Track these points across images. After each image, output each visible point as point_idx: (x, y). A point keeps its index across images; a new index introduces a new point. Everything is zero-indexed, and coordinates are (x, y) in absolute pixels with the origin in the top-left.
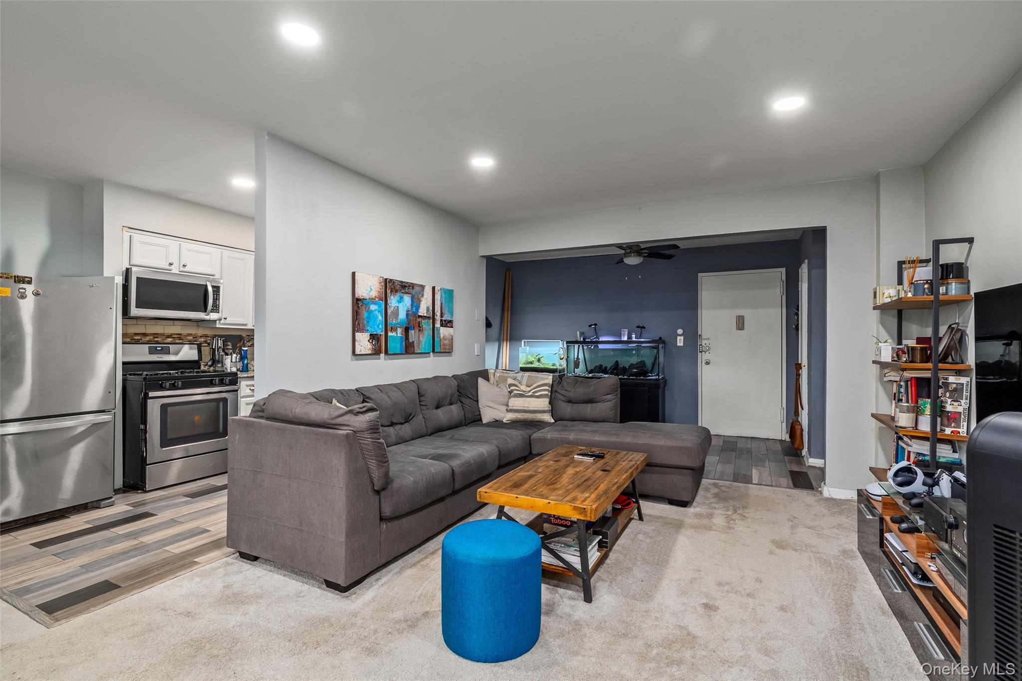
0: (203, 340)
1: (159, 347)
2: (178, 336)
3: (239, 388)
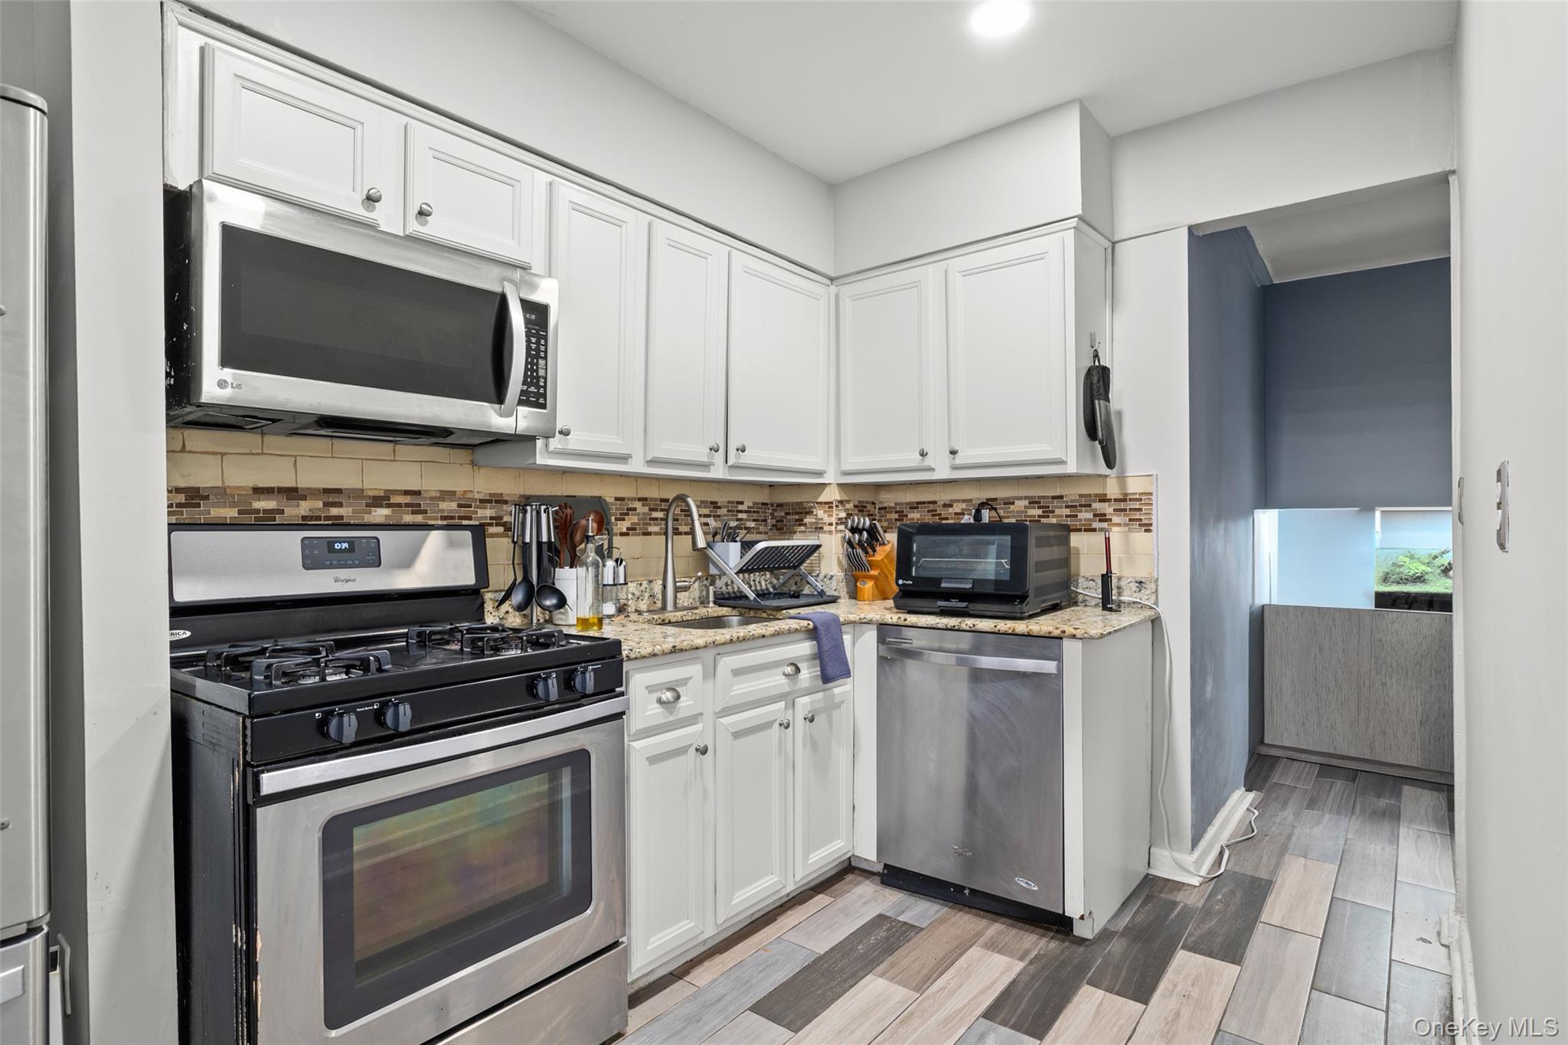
0: (488, 512)
1: (341, 540)
2: (408, 499)
3: (628, 703)
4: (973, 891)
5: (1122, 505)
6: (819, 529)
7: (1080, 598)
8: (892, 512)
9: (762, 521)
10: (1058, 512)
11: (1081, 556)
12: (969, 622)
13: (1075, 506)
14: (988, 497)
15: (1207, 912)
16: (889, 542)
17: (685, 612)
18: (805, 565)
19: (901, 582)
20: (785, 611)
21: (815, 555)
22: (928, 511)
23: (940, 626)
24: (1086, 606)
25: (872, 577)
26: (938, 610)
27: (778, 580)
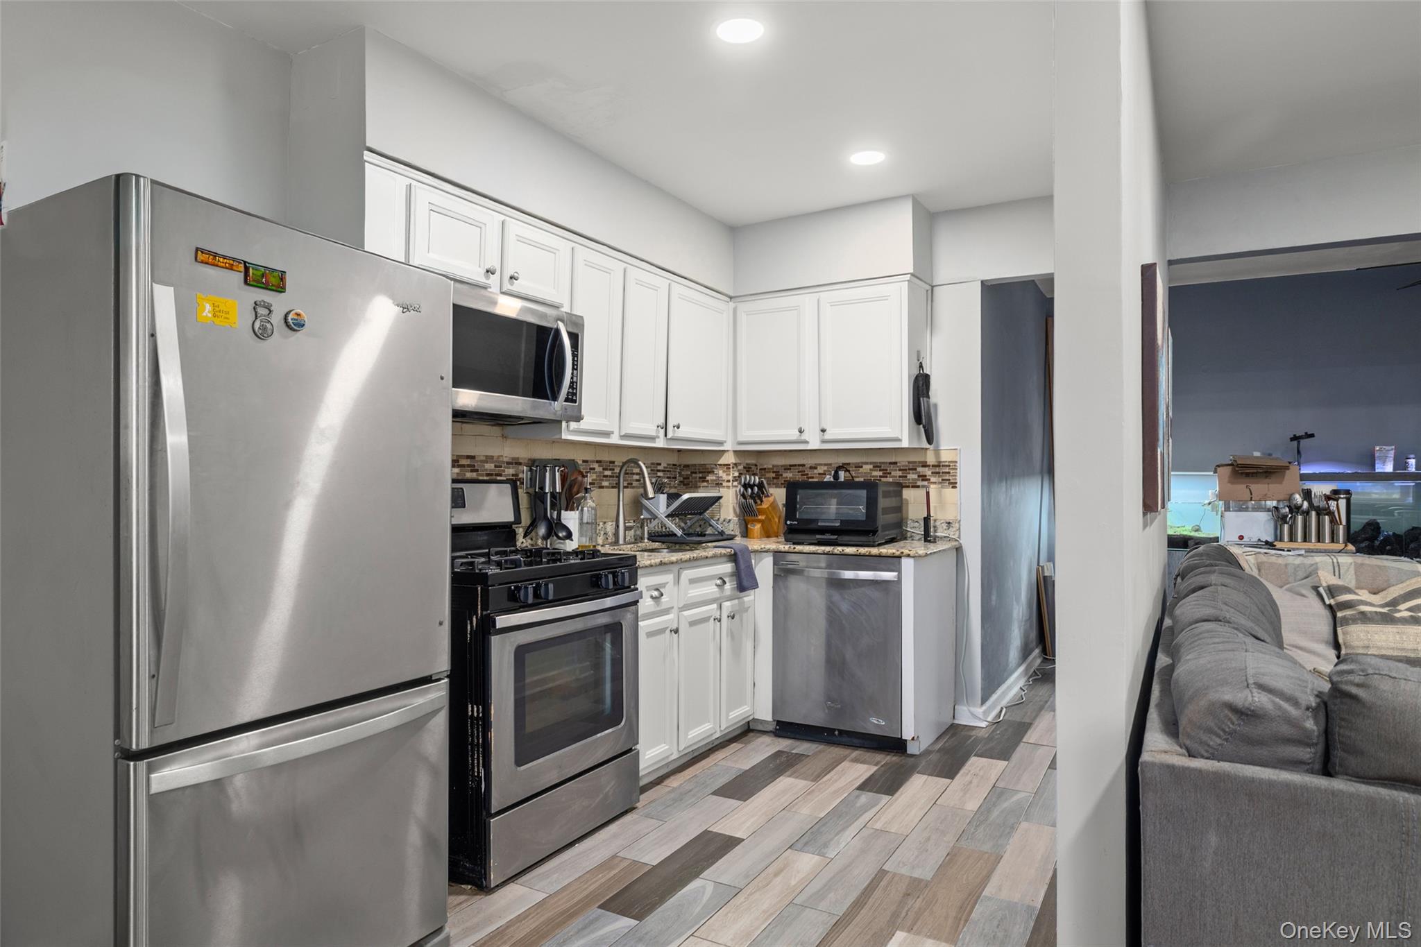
3: (639, 596)
4: (841, 732)
5: (937, 470)
6: (719, 484)
7: (909, 534)
8: (770, 472)
9: (673, 478)
10: (893, 473)
11: (910, 505)
12: (839, 549)
13: (906, 470)
14: (844, 462)
15: (990, 739)
16: (771, 494)
17: (632, 545)
18: (708, 512)
19: (788, 522)
20: (704, 544)
21: (717, 504)
22: (799, 472)
23: (819, 552)
24: (913, 540)
25: (759, 521)
26: (816, 542)
27: (686, 523)
